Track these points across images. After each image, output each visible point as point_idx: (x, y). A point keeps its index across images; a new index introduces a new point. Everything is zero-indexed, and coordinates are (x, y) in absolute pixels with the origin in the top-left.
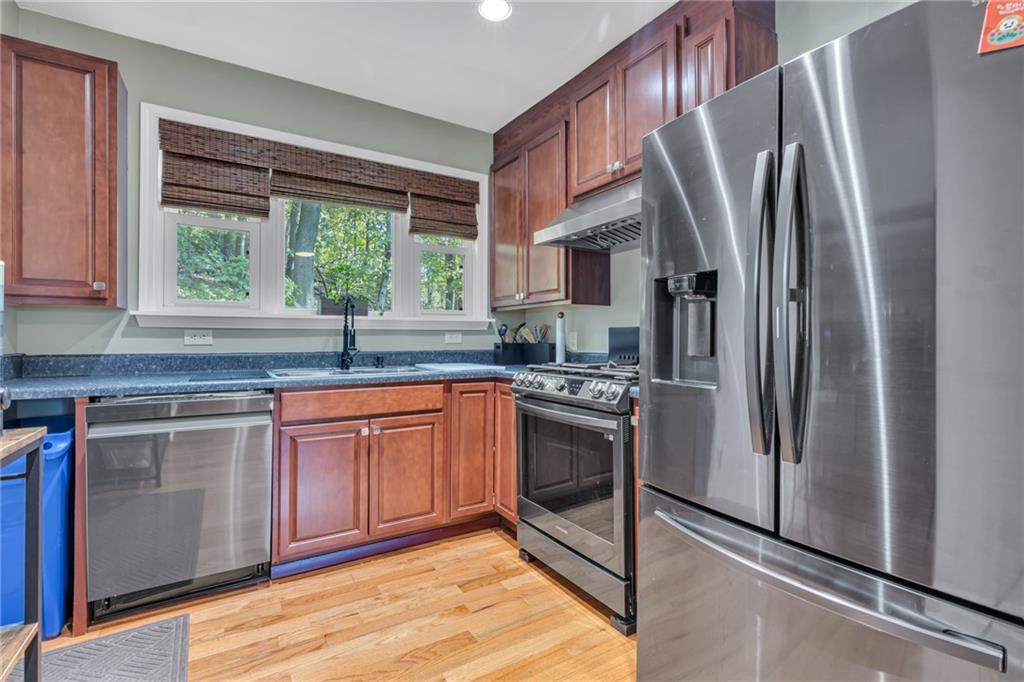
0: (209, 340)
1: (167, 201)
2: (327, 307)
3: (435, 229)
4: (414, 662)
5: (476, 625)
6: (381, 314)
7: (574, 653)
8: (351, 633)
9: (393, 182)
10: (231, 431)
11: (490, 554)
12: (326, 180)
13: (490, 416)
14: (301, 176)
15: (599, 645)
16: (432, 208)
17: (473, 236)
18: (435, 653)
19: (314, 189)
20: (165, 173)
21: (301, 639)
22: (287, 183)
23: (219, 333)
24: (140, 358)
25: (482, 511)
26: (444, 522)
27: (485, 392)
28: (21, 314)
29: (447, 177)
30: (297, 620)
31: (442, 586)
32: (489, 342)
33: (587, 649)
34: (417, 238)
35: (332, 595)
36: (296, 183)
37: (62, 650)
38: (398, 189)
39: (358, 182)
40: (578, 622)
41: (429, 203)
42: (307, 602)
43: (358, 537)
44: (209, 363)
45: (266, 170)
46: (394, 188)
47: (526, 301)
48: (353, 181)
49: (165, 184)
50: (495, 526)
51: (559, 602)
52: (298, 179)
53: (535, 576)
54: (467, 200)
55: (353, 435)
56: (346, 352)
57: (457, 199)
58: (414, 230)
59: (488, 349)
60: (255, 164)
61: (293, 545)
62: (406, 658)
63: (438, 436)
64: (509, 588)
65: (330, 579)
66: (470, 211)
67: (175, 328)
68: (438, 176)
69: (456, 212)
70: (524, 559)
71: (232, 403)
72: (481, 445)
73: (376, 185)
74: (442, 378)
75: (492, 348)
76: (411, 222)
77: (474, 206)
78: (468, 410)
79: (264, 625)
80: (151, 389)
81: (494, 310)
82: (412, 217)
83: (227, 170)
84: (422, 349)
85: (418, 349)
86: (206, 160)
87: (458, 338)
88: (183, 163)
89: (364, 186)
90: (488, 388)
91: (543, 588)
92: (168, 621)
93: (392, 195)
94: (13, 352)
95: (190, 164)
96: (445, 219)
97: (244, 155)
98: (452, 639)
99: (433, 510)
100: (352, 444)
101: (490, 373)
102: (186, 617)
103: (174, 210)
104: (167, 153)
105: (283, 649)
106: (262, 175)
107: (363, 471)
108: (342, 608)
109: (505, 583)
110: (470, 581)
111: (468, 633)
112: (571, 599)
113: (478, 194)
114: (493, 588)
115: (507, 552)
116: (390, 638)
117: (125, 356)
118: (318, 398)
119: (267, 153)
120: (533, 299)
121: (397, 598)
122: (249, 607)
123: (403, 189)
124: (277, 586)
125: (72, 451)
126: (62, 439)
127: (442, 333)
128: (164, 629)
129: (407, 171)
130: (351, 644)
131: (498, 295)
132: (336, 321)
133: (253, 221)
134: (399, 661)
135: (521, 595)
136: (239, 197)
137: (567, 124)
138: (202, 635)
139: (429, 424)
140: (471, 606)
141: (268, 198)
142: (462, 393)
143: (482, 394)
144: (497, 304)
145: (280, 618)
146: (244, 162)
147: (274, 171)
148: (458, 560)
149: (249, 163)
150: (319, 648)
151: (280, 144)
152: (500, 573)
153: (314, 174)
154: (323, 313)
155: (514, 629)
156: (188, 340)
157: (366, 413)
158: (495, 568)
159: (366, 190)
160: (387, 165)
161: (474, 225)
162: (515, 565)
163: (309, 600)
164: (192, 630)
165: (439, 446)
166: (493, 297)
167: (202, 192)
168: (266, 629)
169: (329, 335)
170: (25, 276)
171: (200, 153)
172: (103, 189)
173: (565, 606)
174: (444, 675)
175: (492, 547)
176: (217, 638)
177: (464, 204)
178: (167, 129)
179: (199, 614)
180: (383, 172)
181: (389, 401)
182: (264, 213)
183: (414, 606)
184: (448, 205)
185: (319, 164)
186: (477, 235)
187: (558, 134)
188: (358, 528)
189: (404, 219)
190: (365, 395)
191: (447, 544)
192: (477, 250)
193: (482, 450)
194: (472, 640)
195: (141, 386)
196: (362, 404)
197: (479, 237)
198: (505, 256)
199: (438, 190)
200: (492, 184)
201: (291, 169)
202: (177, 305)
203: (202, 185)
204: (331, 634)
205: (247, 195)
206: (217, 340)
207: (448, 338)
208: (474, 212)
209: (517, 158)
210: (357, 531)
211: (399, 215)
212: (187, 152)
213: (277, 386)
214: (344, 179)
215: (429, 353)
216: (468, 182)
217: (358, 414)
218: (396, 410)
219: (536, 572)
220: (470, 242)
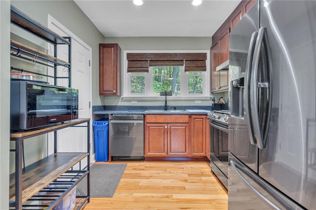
0: (136, 102)
1: (128, 71)
2: (162, 94)
3: (192, 69)
4: (167, 189)
5: (187, 186)
6: (176, 95)
7: (214, 203)
8: (156, 178)
9: (179, 58)
10: (134, 123)
11: (202, 168)
12: (161, 61)
13: (204, 126)
14: (156, 61)
15: (224, 204)
16: (191, 63)
17: (205, 70)
18: (173, 189)
19: (159, 64)
20: (128, 65)
21: (145, 175)
22: (153, 63)
23: (138, 101)
24: (123, 106)
25: (202, 155)
26: (189, 156)
27: (203, 119)
28: (105, 97)
29: (196, 53)
30: (146, 171)
31: (183, 173)
32: (210, 103)
33: (218, 203)
34: (187, 73)
35: (156, 168)
36: (154, 63)
37: (106, 164)
38: (181, 59)
39: (170, 60)
40: (220, 196)
41: (190, 62)
42: (150, 168)
43: (164, 155)
44: (136, 108)
45: (148, 61)
46: (180, 59)
47: (219, 90)
48: (168, 59)
49: (128, 68)
50: (207, 161)
51: (217, 188)
52: (155, 62)
53: (213, 178)
54: (203, 59)
55: (163, 128)
56: (166, 106)
57: (199, 59)
58: (186, 71)
59: (210, 105)
60: (145, 60)
61: (149, 153)
62: (166, 187)
63: (187, 130)
64: (203, 179)
65: (157, 164)
66: (204, 62)
67: (130, 100)
68: (193, 54)
69: (199, 63)
70: (212, 173)
71: (133, 117)
72: (201, 135)
73: (174, 59)
74: (188, 114)
75: (211, 105)
76: (185, 68)
77: (205, 61)
78: (198, 124)
79: (140, 170)
80: (121, 113)
81: (212, 93)
82: (185, 67)
83: (140, 62)
84: (188, 105)
85: (187, 105)
86: (136, 61)
87: (200, 102)
88: (131, 62)
89: (171, 60)
90: (204, 118)
91: (214, 182)
92: (123, 164)
93: (179, 61)
94: (103, 105)
95: (132, 62)
96: (195, 66)
97: (143, 58)
98: (179, 187)
99: (186, 152)
100: (163, 130)
101: (204, 113)
102: (127, 164)
103: (130, 73)
104: (129, 61)
105: (141, 176)
106: (147, 62)
107: (166, 138)
108: (157, 171)
109: (202, 178)
110: (192, 174)
111: (185, 187)
112: (222, 188)
113: (206, 57)
114: (198, 178)
115: (207, 169)
116: (164, 182)
117: (121, 106)
118: (155, 117)
119: (148, 56)
120: (222, 89)
121: (170, 173)
122: (138, 166)
123: (182, 59)
124: (146, 163)
125: (108, 125)
126: (107, 122)
127: (194, 100)
128: (122, 165)
129: (183, 54)
130: (155, 180)
131: (212, 88)
132: (163, 98)
133: (146, 73)
134: (164, 187)
135: (205, 182)
136: (142, 68)
137: (230, 29)
138: (128, 169)
139: (184, 127)
140: (189, 181)
141: (148, 67)
142: (195, 118)
143: (202, 119)
144: (212, 91)
145: (143, 169)
146: (143, 60)
147: (150, 60)
148: (192, 168)
149: (144, 60)
150: (148, 178)
151: (151, 53)
152: (203, 174)
153: (159, 60)
154: (161, 96)
155: (198, 190)
156: (132, 103)
157: (166, 122)
158: (201, 173)
159: (172, 61)
160: (178, 53)
161: (205, 67)
162: (208, 174)
163: (151, 167)
164: (127, 167)
165: (187, 134)
166: (211, 89)
167: (135, 68)
168: (140, 171)
169: (163, 101)
170: (104, 90)
171: (134, 59)
172: (115, 71)
173: (218, 190)
174: (173, 194)
175: (204, 167)
176: (130, 170)
177: (202, 60)
178: (129, 55)
179: (129, 164)
180: (176, 55)
181: (172, 119)
182: (147, 71)
183: (173, 176)
184: (196, 62)
185: (160, 57)
186: (206, 70)
187: (227, 33)
188: (164, 152)
189: (183, 68)
190: (166, 117)
191: (190, 163)
192: (206, 74)
193: (202, 136)
194: (184, 189)
195: (119, 112)
196: (165, 119)
197: (207, 70)
198: (215, 75)
199: (193, 58)
200: (211, 52)
201: (153, 59)
202: (131, 95)
203: (135, 66)
204: (152, 176)
205: (144, 67)
206: (138, 102)
207: (196, 102)
208: (205, 62)
209: (217, 43)
210: (164, 153)
211: (182, 67)
212: (132, 60)
213: (145, 114)
214: (166, 59)
215: (190, 106)
216: (203, 53)
217: (164, 122)
218: (174, 122)
219: (214, 177)
220: (204, 72)
